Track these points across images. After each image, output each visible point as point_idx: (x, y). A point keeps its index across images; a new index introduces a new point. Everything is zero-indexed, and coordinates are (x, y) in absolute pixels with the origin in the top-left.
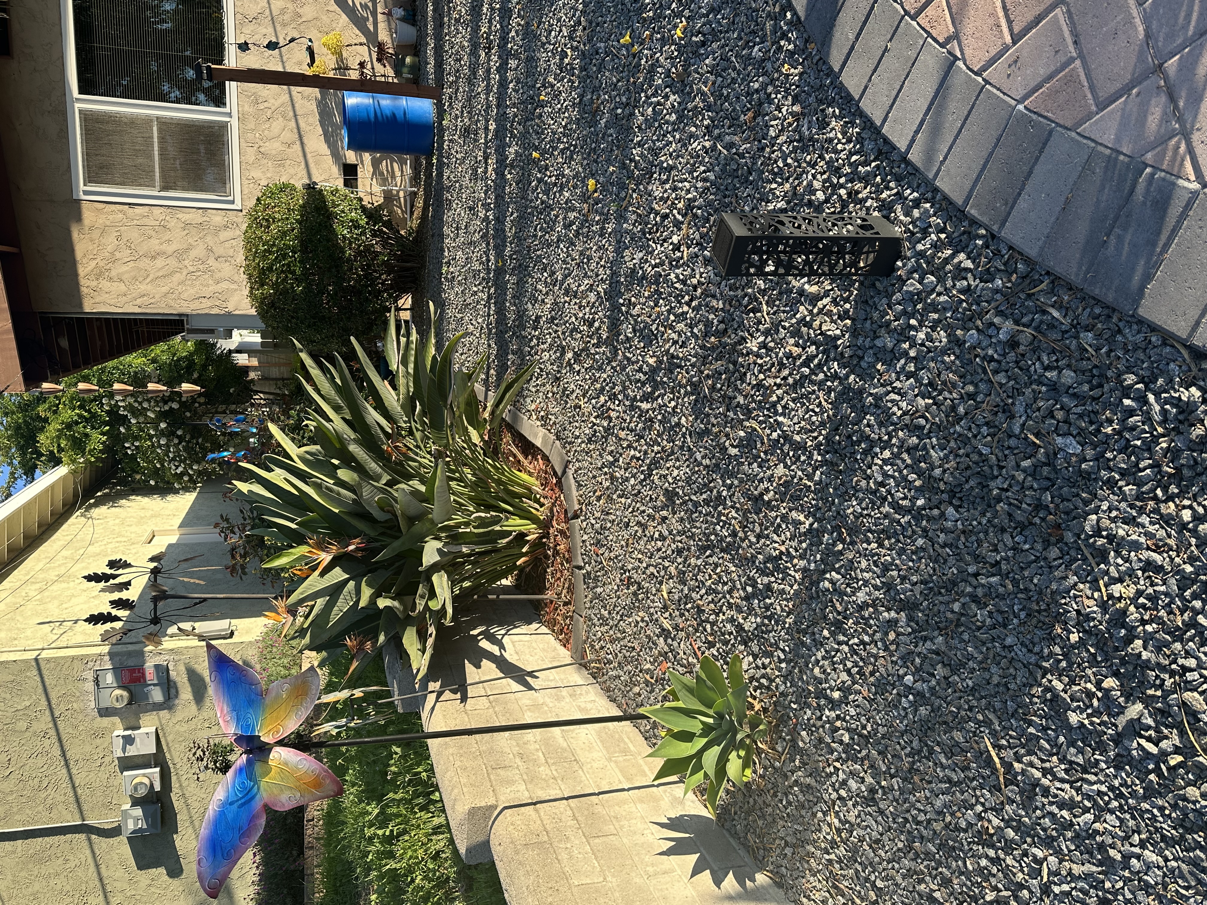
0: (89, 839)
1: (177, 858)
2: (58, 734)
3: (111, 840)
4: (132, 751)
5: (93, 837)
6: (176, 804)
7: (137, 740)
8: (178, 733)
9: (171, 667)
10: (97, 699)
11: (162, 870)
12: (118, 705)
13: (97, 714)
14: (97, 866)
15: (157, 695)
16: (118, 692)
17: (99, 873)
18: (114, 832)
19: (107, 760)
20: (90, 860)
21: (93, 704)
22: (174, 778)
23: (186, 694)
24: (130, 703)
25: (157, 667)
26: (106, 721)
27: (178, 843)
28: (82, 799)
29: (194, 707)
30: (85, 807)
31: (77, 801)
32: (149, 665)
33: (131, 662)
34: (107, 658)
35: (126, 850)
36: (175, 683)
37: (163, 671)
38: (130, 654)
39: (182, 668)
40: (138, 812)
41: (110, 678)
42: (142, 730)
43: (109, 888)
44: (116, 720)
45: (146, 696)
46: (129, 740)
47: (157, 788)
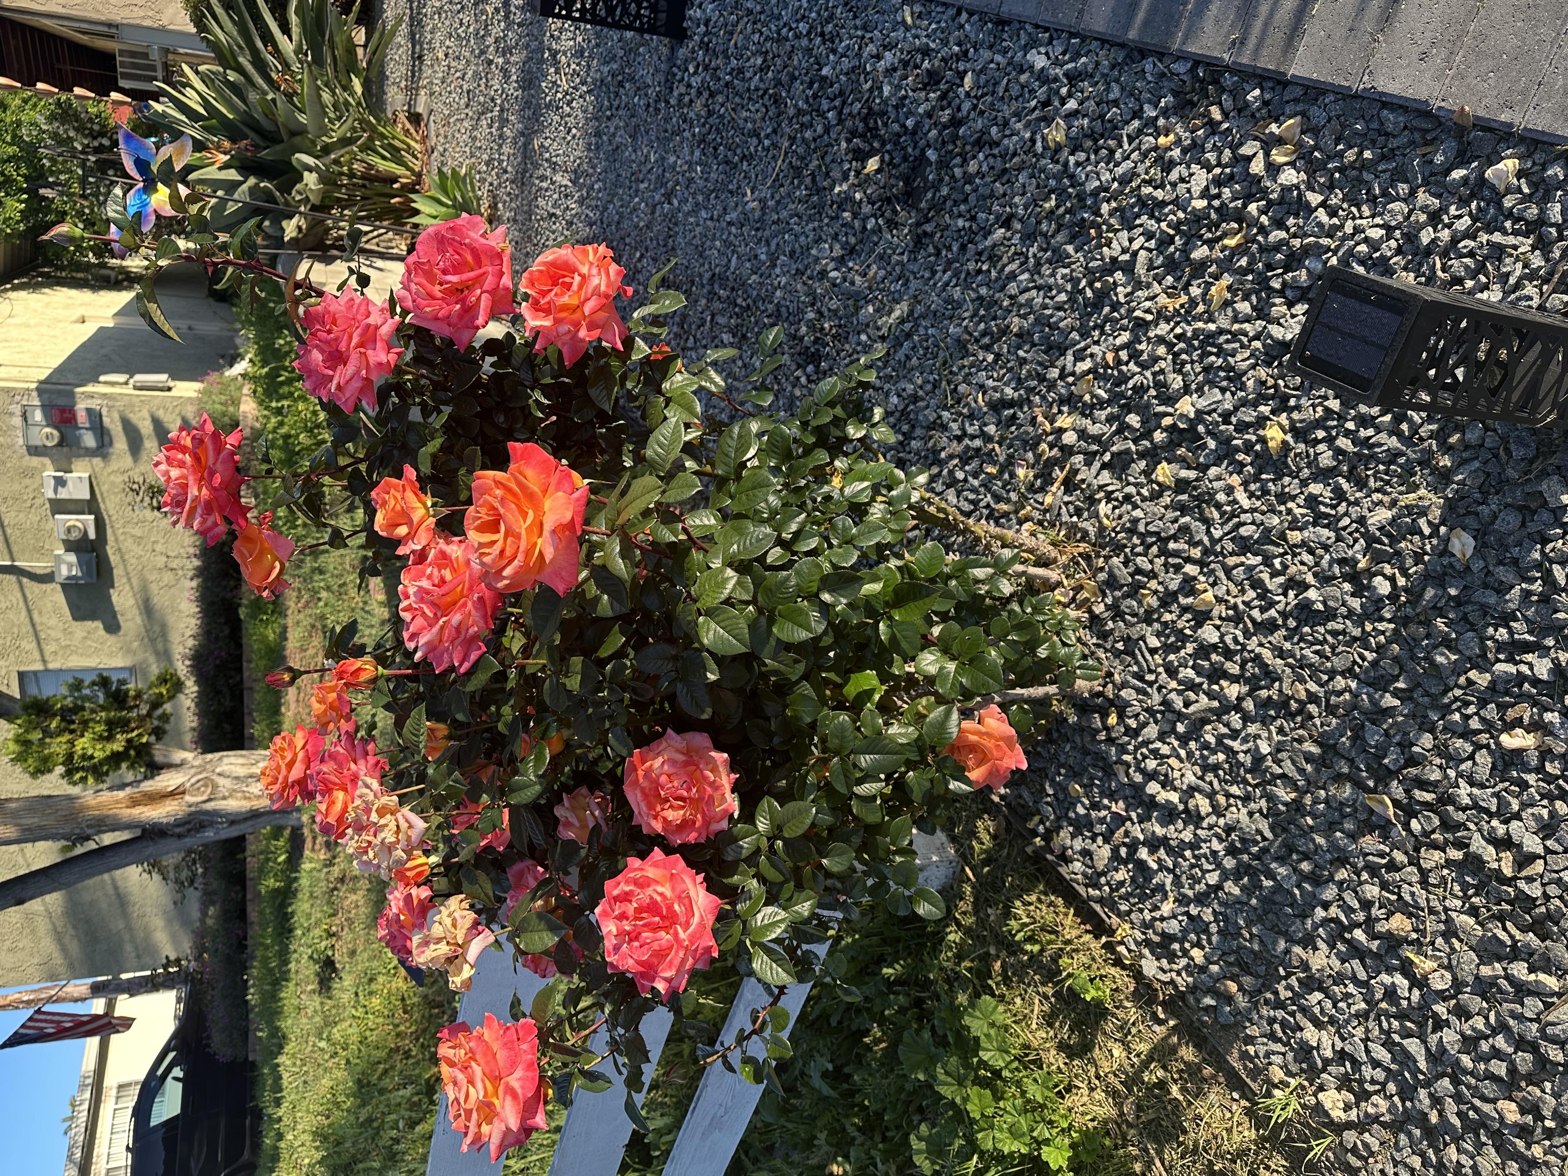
0: (20, 583)
1: (114, 615)
3: (44, 587)
4: (63, 494)
5: (25, 580)
6: (112, 558)
7: (70, 484)
8: (113, 483)
9: (104, 412)
10: (26, 436)
11: (98, 624)
12: (49, 444)
13: (24, 450)
14: (29, 611)
15: (89, 440)
16: (48, 430)
17: (31, 619)
18: (47, 578)
19: (38, 502)
20: (22, 604)
21: (21, 441)
22: (109, 531)
23: (121, 444)
24: (60, 444)
25: (89, 411)
26: (35, 461)
27: (115, 598)
28: (12, 540)
29: (128, 460)
30: (15, 549)
31: (6, 540)
32: (81, 407)
33: (61, 402)
34: (35, 394)
35: (60, 598)
36: (108, 432)
37: (95, 417)
38: (61, 394)
39: (116, 416)
40: (72, 558)
41: (38, 416)
42: (74, 475)
43: (43, 636)
44: (47, 461)
45: (78, 439)
46: (60, 482)
47: (92, 535)
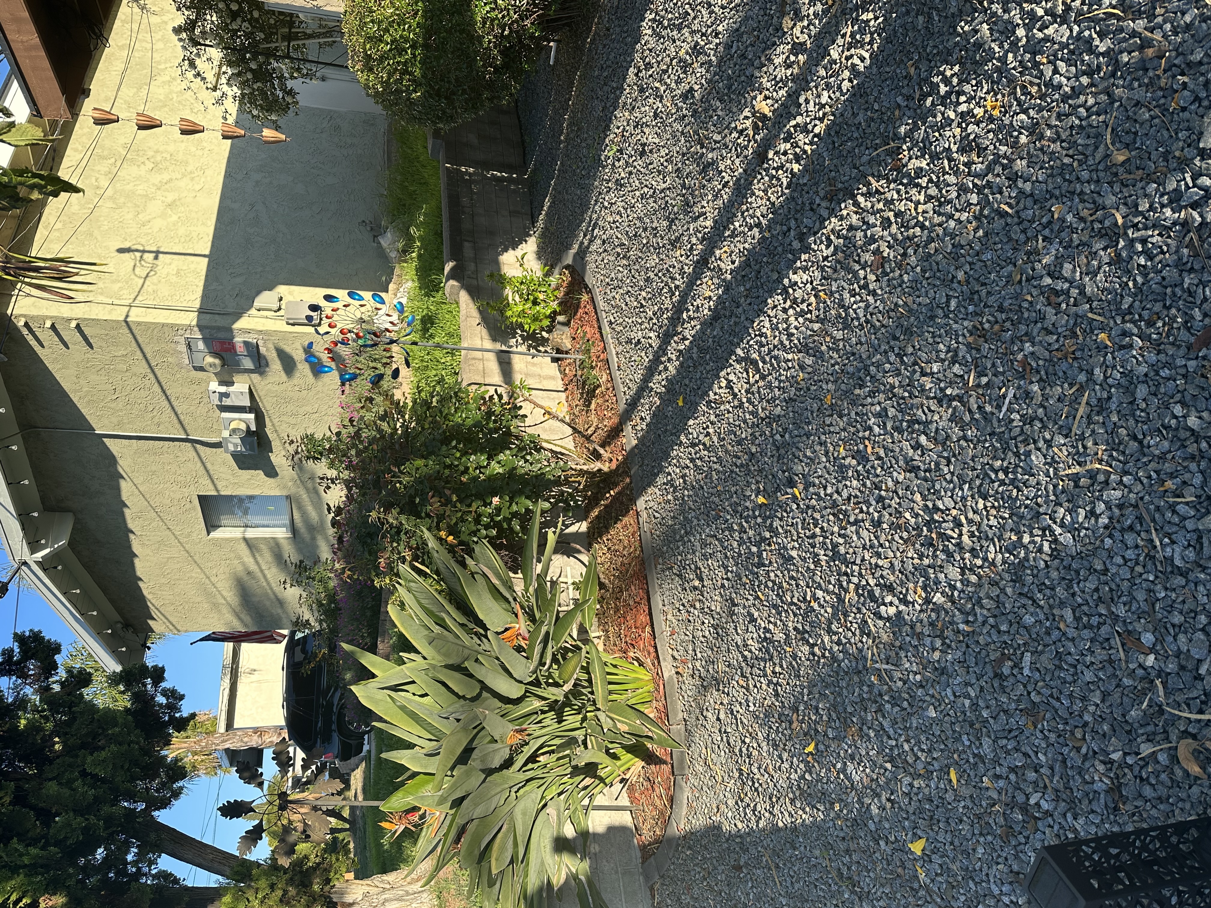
0: (194, 447)
1: (272, 467)
2: (156, 378)
3: (214, 450)
4: (228, 401)
5: (198, 446)
6: (270, 436)
7: (232, 395)
8: (270, 391)
9: (260, 343)
10: (190, 358)
11: (260, 472)
13: (191, 369)
14: (203, 463)
15: (248, 363)
16: (211, 358)
17: (205, 468)
18: (216, 446)
20: (196, 459)
21: (187, 361)
22: (267, 420)
23: (276, 365)
24: (223, 368)
25: (246, 343)
26: (201, 375)
28: (185, 422)
29: (283, 376)
30: (189, 429)
31: (181, 422)
32: (238, 340)
33: (221, 336)
34: (196, 329)
35: (228, 458)
36: (264, 357)
37: (252, 347)
38: (219, 329)
39: (271, 346)
41: (201, 345)
42: (236, 387)
44: (211, 376)
45: (238, 363)
46: (224, 394)
47: (253, 428)
